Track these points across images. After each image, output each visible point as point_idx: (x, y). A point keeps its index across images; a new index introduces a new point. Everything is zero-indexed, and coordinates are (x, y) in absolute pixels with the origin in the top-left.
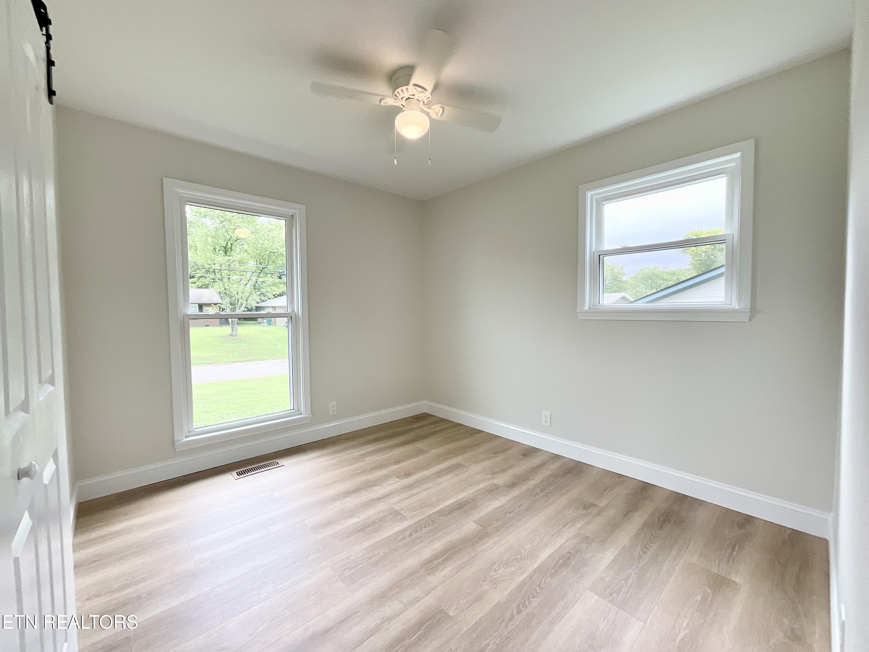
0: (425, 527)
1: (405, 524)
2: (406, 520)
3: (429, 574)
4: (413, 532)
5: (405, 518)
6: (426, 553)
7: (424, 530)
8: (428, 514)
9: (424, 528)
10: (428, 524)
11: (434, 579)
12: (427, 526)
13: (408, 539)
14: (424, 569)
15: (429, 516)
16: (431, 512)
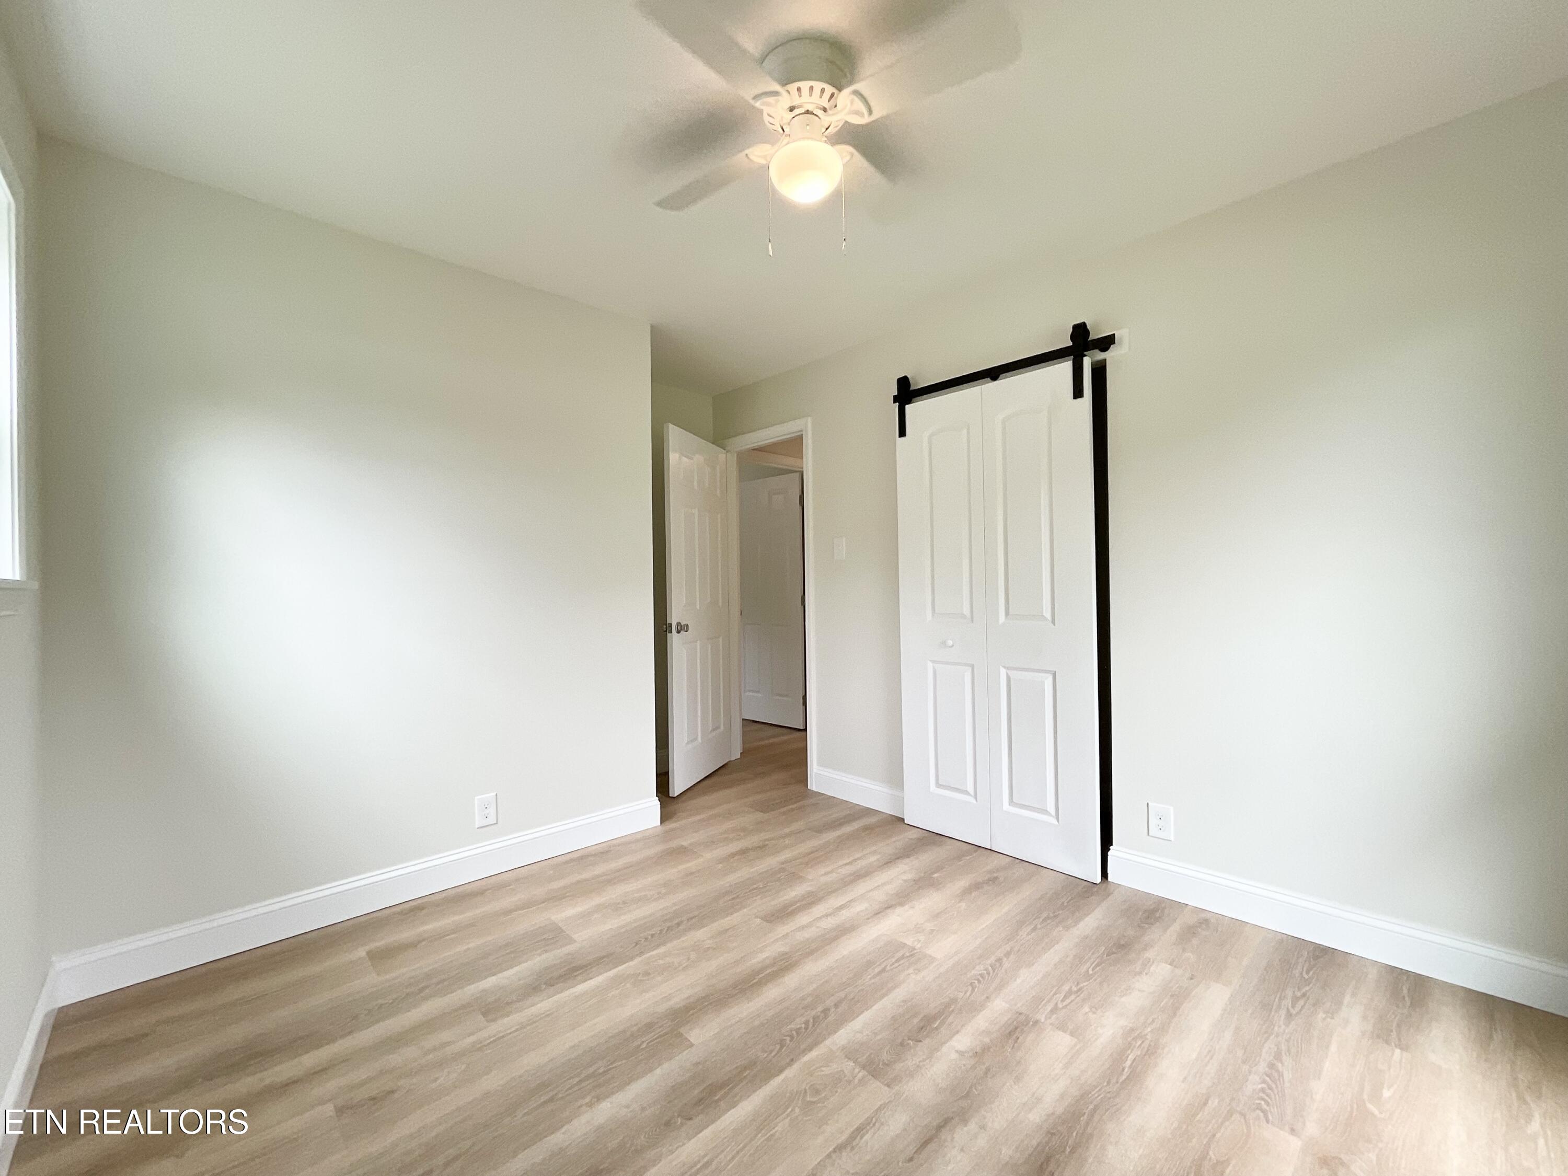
0: (798, 1031)
1: (843, 1037)
2: (844, 1048)
3: (786, 953)
4: (821, 1018)
5: (850, 1053)
6: (791, 981)
7: (799, 1023)
8: (796, 1066)
9: (800, 1028)
10: (792, 1038)
11: (780, 948)
12: (794, 1033)
13: (829, 1002)
14: (793, 959)
15: (792, 1060)
16: (789, 1073)
